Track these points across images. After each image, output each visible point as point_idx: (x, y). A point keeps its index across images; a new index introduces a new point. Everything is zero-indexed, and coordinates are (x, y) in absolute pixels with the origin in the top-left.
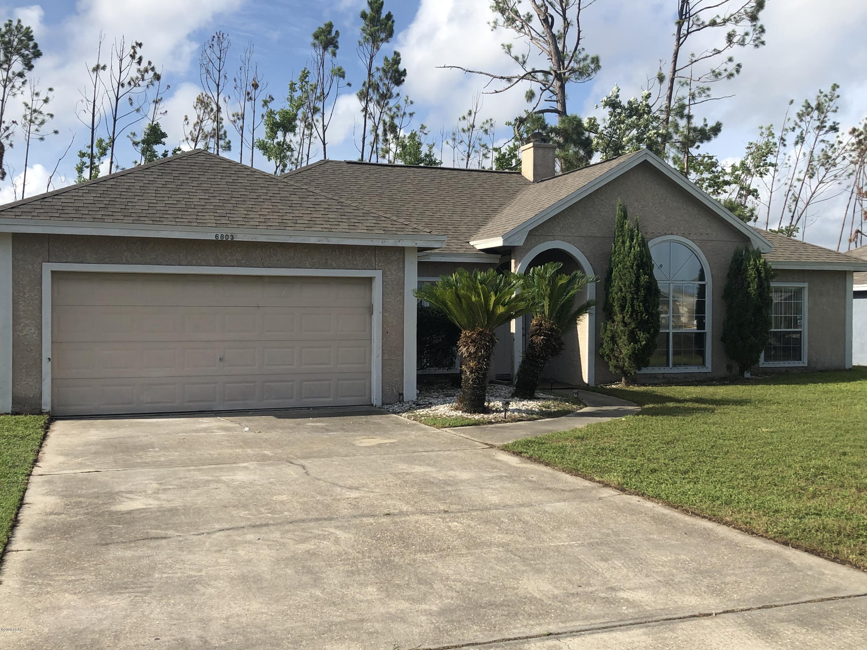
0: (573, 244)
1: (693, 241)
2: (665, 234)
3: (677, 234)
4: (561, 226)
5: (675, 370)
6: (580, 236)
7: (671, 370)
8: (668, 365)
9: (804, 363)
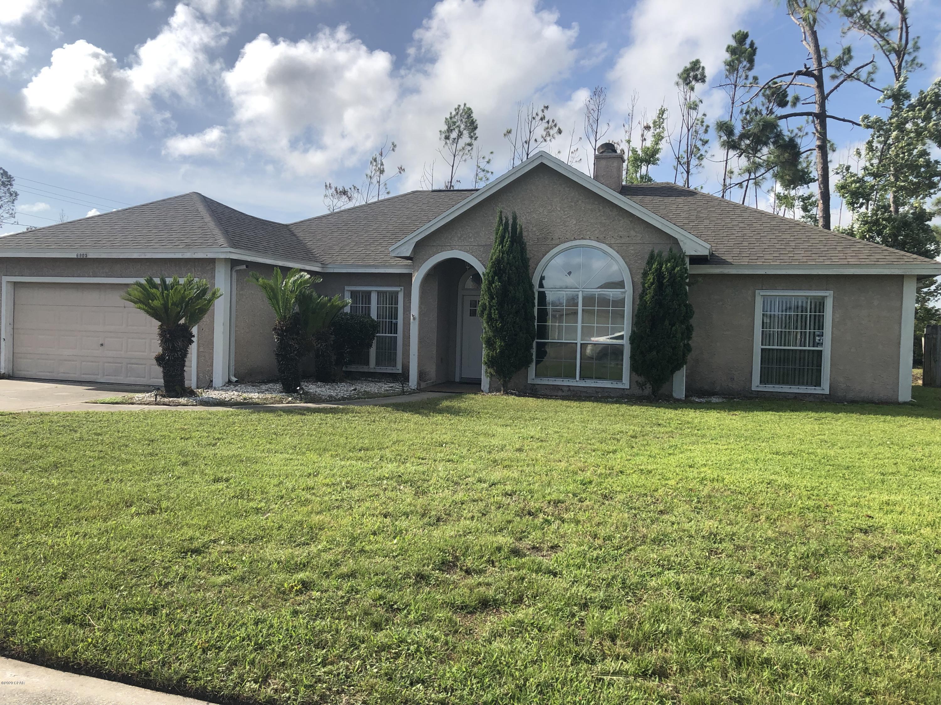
0: (471, 253)
1: (610, 245)
2: (575, 239)
3: (590, 239)
4: (459, 235)
5: (582, 384)
6: (479, 245)
7: (577, 383)
8: (575, 377)
9: (825, 388)
